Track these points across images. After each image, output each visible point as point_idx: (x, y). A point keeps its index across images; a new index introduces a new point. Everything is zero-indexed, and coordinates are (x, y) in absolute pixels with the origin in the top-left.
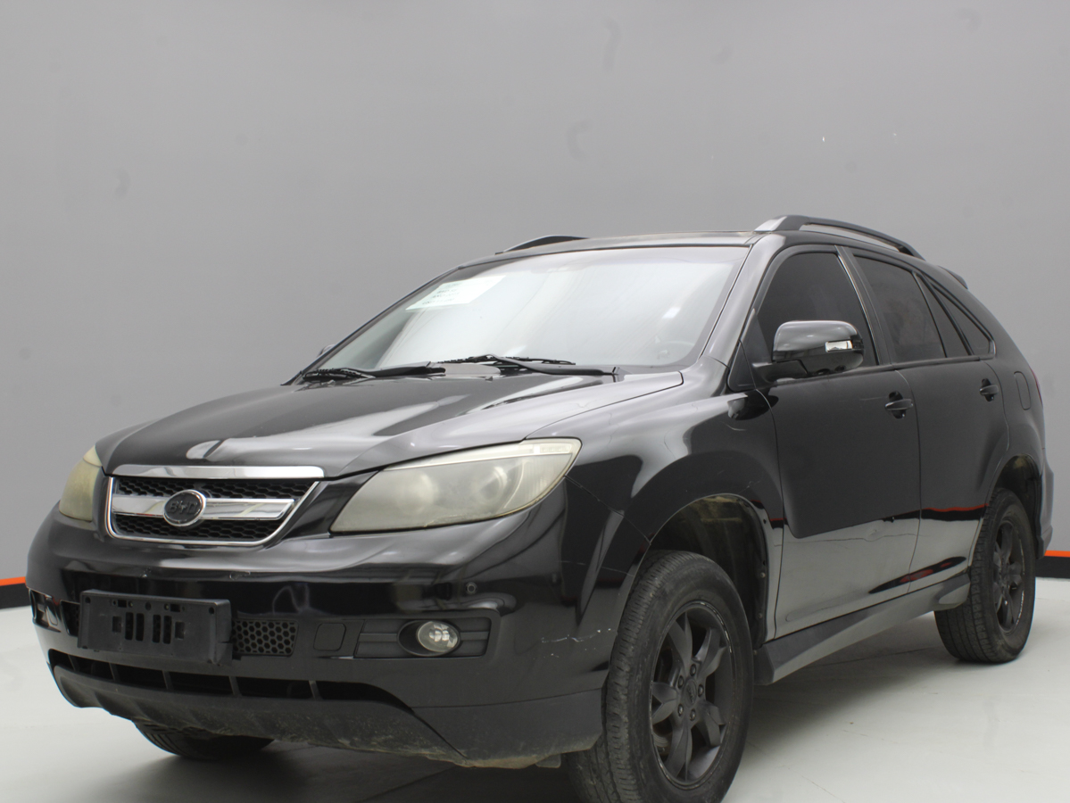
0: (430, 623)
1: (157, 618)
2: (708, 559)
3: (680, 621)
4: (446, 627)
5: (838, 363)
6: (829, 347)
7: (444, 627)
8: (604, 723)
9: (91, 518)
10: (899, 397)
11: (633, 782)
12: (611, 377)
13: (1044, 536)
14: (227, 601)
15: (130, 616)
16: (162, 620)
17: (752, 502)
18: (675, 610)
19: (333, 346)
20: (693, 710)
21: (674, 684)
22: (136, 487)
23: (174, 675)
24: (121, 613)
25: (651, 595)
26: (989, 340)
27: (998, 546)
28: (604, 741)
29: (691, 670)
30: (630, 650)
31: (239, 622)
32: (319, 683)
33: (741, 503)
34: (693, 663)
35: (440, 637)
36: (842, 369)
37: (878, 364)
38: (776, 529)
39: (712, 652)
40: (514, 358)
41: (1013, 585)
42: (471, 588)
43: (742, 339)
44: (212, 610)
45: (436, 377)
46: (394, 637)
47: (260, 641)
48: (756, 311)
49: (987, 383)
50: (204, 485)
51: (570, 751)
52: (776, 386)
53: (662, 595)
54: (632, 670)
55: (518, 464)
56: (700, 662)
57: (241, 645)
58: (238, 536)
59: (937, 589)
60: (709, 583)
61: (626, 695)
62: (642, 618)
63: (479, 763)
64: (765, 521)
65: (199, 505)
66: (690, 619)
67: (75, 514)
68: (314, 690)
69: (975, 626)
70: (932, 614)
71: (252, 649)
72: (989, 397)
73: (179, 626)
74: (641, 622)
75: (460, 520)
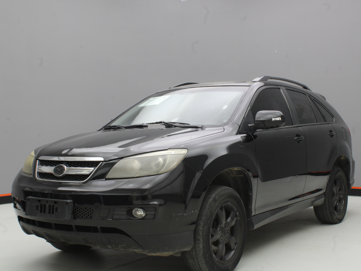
0: (137, 208)
1: (50, 206)
2: (231, 189)
3: (221, 209)
4: (142, 210)
5: (277, 124)
6: (273, 119)
7: (141, 210)
8: (195, 242)
9: (31, 173)
10: (300, 136)
11: (204, 261)
12: (201, 129)
13: (351, 182)
14: (72, 201)
15: (41, 205)
16: (51, 206)
17: (246, 170)
18: (219, 205)
19: (114, 118)
20: (226, 238)
21: (219, 229)
22: (45, 163)
23: (55, 224)
24: (38, 204)
25: (211, 200)
26: (333, 117)
27: (335, 185)
28: (194, 248)
29: (225, 225)
30: (204, 218)
31: (75, 207)
32: (101, 228)
33: (243, 170)
34: (226, 222)
35: (140, 213)
36: (278, 126)
37: (293, 125)
38: (255, 179)
39: (232, 219)
40: (170, 122)
41: (340, 198)
42: (150, 197)
43: (245, 117)
44: (67, 203)
45: (145, 129)
46: (125, 213)
47: (82, 214)
48: (250, 107)
49: (331, 131)
50: (66, 163)
51: (183, 251)
52: (256, 132)
53: (215, 200)
54: (204, 225)
55: (166, 157)
56: (228, 222)
57: (76, 215)
58: (76, 180)
59: (313, 199)
60: (231, 196)
61: (202, 233)
62: (208, 207)
63: (154, 254)
64: (251, 176)
65: (64, 169)
66: (225, 208)
67: (26, 172)
68: (99, 230)
69: (327, 211)
70: (312, 207)
71: (80, 216)
72: (332, 136)
73: (57, 208)
74: (207, 209)
75: (147, 175)
